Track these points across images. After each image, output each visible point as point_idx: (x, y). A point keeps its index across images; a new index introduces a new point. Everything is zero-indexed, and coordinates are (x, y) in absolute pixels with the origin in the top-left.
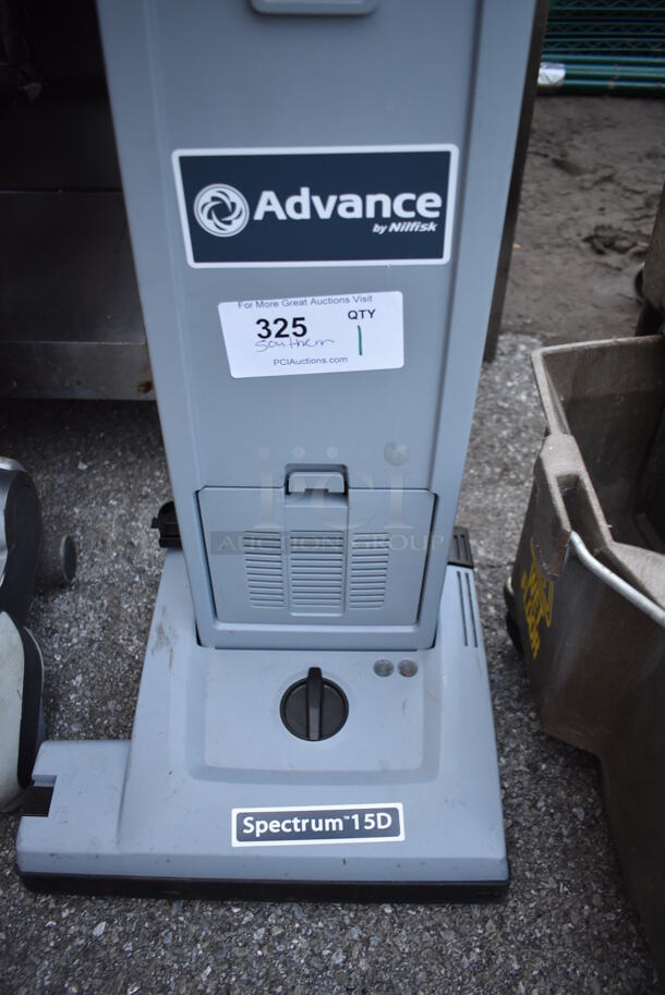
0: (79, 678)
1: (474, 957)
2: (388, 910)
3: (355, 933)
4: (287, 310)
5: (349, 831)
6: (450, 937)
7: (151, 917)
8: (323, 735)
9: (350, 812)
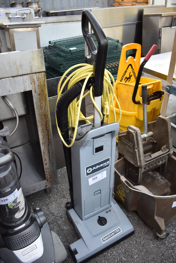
2: (122, 243)
3: (120, 247)
4: (95, 177)
5: (115, 234)
6: (131, 241)
7: (95, 261)
8: (105, 224)
9: (114, 231)
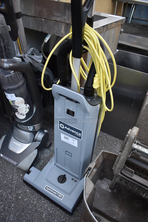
0: (43, 161)
1: (64, 220)
2: (58, 208)
3: (53, 208)
4: (67, 137)
5: (57, 195)
6: (63, 216)
8: (61, 183)
9: (58, 193)
